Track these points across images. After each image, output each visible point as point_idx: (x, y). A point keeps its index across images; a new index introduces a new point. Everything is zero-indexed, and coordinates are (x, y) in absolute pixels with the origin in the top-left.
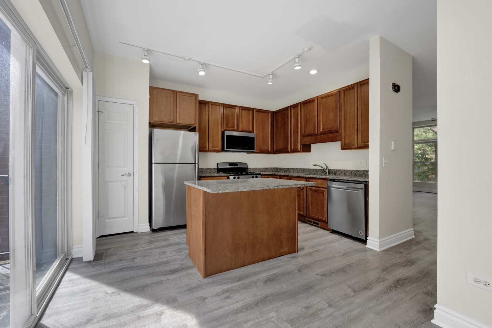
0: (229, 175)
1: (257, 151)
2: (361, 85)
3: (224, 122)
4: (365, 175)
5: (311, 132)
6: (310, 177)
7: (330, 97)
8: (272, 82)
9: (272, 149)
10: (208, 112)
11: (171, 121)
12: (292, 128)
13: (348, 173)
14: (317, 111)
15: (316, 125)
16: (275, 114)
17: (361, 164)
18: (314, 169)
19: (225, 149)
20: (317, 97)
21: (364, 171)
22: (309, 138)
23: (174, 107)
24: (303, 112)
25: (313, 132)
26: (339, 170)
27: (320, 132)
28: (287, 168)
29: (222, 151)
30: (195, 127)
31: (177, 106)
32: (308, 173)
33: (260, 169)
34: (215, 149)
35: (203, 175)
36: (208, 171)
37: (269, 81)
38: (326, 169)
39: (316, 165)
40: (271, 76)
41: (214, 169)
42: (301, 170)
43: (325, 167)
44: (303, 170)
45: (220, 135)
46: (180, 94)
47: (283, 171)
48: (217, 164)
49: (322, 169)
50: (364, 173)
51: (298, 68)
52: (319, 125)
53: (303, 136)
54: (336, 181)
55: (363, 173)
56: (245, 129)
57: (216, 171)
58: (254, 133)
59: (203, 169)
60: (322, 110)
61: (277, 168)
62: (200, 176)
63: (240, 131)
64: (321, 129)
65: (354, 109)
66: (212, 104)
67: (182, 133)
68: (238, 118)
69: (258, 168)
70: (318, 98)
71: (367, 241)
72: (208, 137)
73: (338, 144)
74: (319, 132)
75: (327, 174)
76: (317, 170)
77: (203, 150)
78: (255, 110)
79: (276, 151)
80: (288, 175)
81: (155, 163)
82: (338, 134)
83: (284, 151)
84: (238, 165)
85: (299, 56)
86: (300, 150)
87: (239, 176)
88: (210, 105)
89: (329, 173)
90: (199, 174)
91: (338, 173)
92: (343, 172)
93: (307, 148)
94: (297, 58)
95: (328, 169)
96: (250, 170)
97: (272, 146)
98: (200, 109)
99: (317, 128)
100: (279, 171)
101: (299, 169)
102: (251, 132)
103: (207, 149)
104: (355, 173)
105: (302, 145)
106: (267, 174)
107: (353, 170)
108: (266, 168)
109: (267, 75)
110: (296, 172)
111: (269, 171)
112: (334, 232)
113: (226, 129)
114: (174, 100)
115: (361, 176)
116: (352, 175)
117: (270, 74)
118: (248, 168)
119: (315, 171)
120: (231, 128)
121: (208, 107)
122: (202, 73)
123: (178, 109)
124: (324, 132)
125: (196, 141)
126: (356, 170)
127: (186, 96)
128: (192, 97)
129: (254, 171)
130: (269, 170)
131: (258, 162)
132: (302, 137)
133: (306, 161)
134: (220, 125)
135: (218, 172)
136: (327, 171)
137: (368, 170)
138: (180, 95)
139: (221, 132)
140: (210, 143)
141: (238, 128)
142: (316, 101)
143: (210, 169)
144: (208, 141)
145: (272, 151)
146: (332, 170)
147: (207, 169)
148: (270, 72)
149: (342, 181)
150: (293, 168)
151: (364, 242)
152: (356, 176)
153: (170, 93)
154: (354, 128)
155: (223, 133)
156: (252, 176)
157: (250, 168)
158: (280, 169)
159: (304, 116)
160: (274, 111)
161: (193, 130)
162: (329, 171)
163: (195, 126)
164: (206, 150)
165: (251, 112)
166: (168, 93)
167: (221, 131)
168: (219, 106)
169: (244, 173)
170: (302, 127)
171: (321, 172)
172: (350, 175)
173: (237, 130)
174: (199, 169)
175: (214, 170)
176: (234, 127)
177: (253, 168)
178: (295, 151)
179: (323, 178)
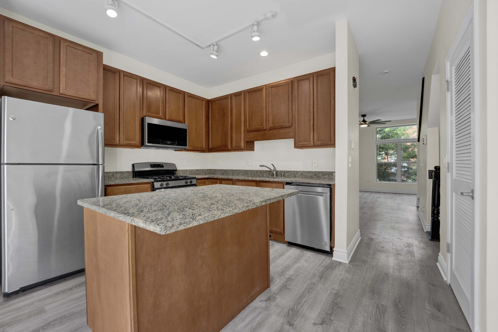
0: (153, 181)
1: (189, 149)
2: (318, 76)
3: (144, 105)
4: (317, 177)
5: (258, 127)
6: (261, 180)
7: (281, 86)
8: (217, 56)
9: (207, 146)
10: (118, 86)
11: (47, 88)
12: (234, 121)
13: (298, 174)
14: (265, 102)
15: (264, 119)
16: (210, 103)
17: (312, 164)
18: (258, 171)
19: (147, 144)
20: (266, 85)
21: (315, 172)
22: (255, 133)
23: (54, 64)
24: (247, 102)
25: (260, 127)
26: (288, 172)
27: (270, 126)
28: (225, 170)
29: (142, 146)
30: (97, 105)
31: (61, 64)
32: (250, 175)
33: (191, 171)
34: (131, 143)
35: (112, 183)
36: (118, 175)
37: (213, 53)
38: (273, 170)
39: (263, 166)
40: (216, 47)
41: (128, 172)
42: (242, 171)
43: (272, 168)
44: (245, 172)
45: (139, 122)
46: (67, 44)
47: (220, 173)
48: (133, 165)
49: (270, 170)
50: (316, 175)
51: (256, 39)
52: (267, 119)
53: (248, 131)
54: (292, 184)
55: (314, 174)
56: (174, 117)
57: (131, 175)
58: (186, 123)
59: (109, 172)
60: (271, 102)
61: (210, 170)
62: (106, 184)
63: (167, 119)
64: (271, 124)
65: (310, 102)
66: (125, 74)
67: (71, 111)
68: (164, 101)
69: (189, 170)
70: (267, 87)
71: (334, 252)
72: (118, 123)
73: (291, 142)
74: (267, 127)
75: (275, 176)
76: (262, 172)
77: (110, 143)
78: (187, 94)
79: (211, 149)
80: (232, 179)
81: (7, 164)
82: (290, 130)
83: (223, 148)
84: (164, 167)
85: (258, 24)
86: (243, 148)
87: (168, 182)
88: (122, 75)
89: (277, 175)
90: (104, 181)
91: (286, 174)
92: (293, 173)
93: (250, 146)
94: (256, 25)
95: (276, 170)
96: (179, 173)
97: (207, 143)
98: (105, 79)
99: (265, 122)
100: (214, 174)
101: (239, 170)
102: (182, 123)
103: (118, 142)
104: (306, 174)
105: (246, 142)
106: (203, 177)
107: (304, 171)
108: (198, 170)
109: (210, 45)
110: (236, 174)
111: (202, 174)
112: (291, 244)
113: (147, 115)
114: (54, 51)
115: (313, 178)
116: (303, 176)
117: (215, 44)
118: (176, 170)
119: (259, 173)
120: (154, 115)
121: (118, 78)
122: (112, 13)
123: (63, 69)
124: (274, 126)
125: (100, 127)
126: (307, 172)
127: (79, 50)
128: (92, 54)
129: (184, 174)
130: (201, 172)
131: (188, 162)
132: (246, 132)
133: (248, 161)
134: (138, 108)
135: (133, 177)
136: (275, 173)
137: (334, 171)
138: (67, 46)
139: (139, 119)
140: (121, 134)
141: (164, 116)
142: (264, 90)
143: (121, 172)
144: (118, 131)
145: (207, 149)
146: (280, 171)
147: (117, 172)
148: (214, 41)
149: (300, 184)
150: (232, 170)
151: (330, 253)
152: (306, 177)
153: (47, 38)
154: (310, 124)
155: (143, 120)
156: (186, 180)
157: (179, 170)
158: (215, 170)
159: (249, 107)
160: (209, 99)
161: (94, 108)
162: (277, 172)
163: (97, 102)
164: (115, 143)
165: (181, 96)
166: (42, 37)
167: (139, 116)
168: (136, 79)
169: (173, 177)
170: (247, 120)
171: (266, 174)
172: (301, 176)
173: (163, 118)
174: (104, 173)
175: (128, 174)
176: (158, 113)
177: (183, 171)
178: (238, 149)
179: (279, 182)
